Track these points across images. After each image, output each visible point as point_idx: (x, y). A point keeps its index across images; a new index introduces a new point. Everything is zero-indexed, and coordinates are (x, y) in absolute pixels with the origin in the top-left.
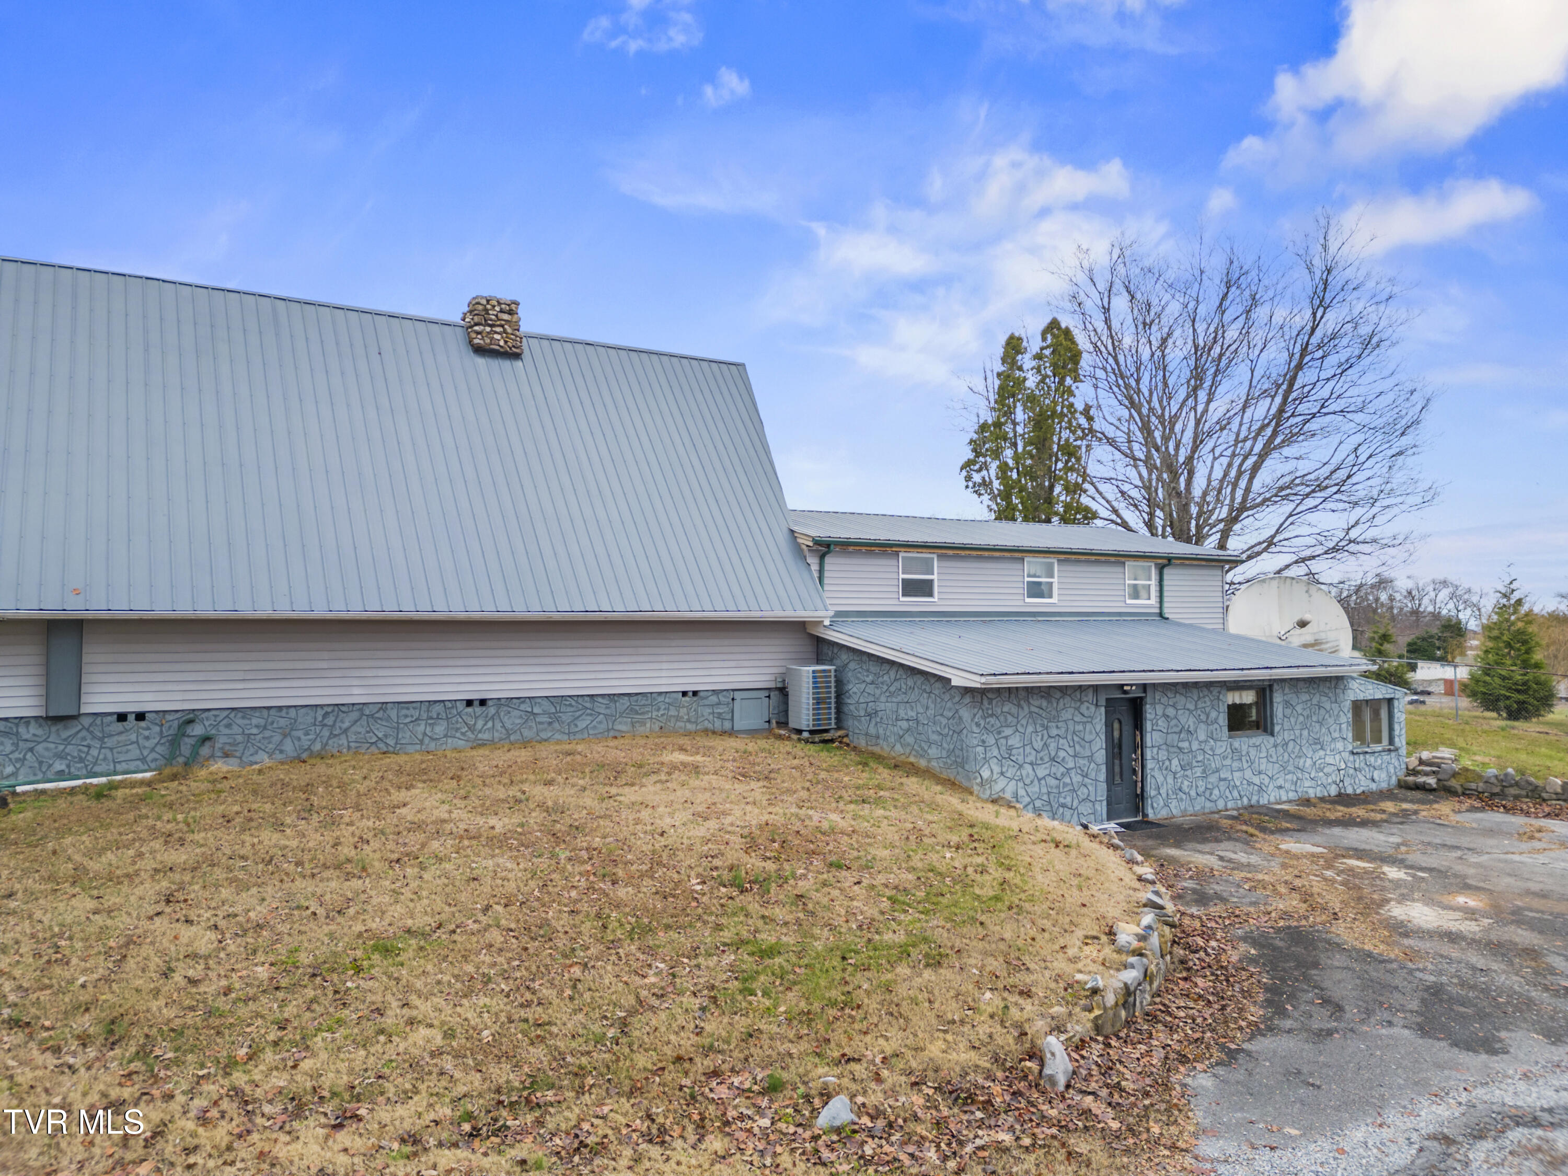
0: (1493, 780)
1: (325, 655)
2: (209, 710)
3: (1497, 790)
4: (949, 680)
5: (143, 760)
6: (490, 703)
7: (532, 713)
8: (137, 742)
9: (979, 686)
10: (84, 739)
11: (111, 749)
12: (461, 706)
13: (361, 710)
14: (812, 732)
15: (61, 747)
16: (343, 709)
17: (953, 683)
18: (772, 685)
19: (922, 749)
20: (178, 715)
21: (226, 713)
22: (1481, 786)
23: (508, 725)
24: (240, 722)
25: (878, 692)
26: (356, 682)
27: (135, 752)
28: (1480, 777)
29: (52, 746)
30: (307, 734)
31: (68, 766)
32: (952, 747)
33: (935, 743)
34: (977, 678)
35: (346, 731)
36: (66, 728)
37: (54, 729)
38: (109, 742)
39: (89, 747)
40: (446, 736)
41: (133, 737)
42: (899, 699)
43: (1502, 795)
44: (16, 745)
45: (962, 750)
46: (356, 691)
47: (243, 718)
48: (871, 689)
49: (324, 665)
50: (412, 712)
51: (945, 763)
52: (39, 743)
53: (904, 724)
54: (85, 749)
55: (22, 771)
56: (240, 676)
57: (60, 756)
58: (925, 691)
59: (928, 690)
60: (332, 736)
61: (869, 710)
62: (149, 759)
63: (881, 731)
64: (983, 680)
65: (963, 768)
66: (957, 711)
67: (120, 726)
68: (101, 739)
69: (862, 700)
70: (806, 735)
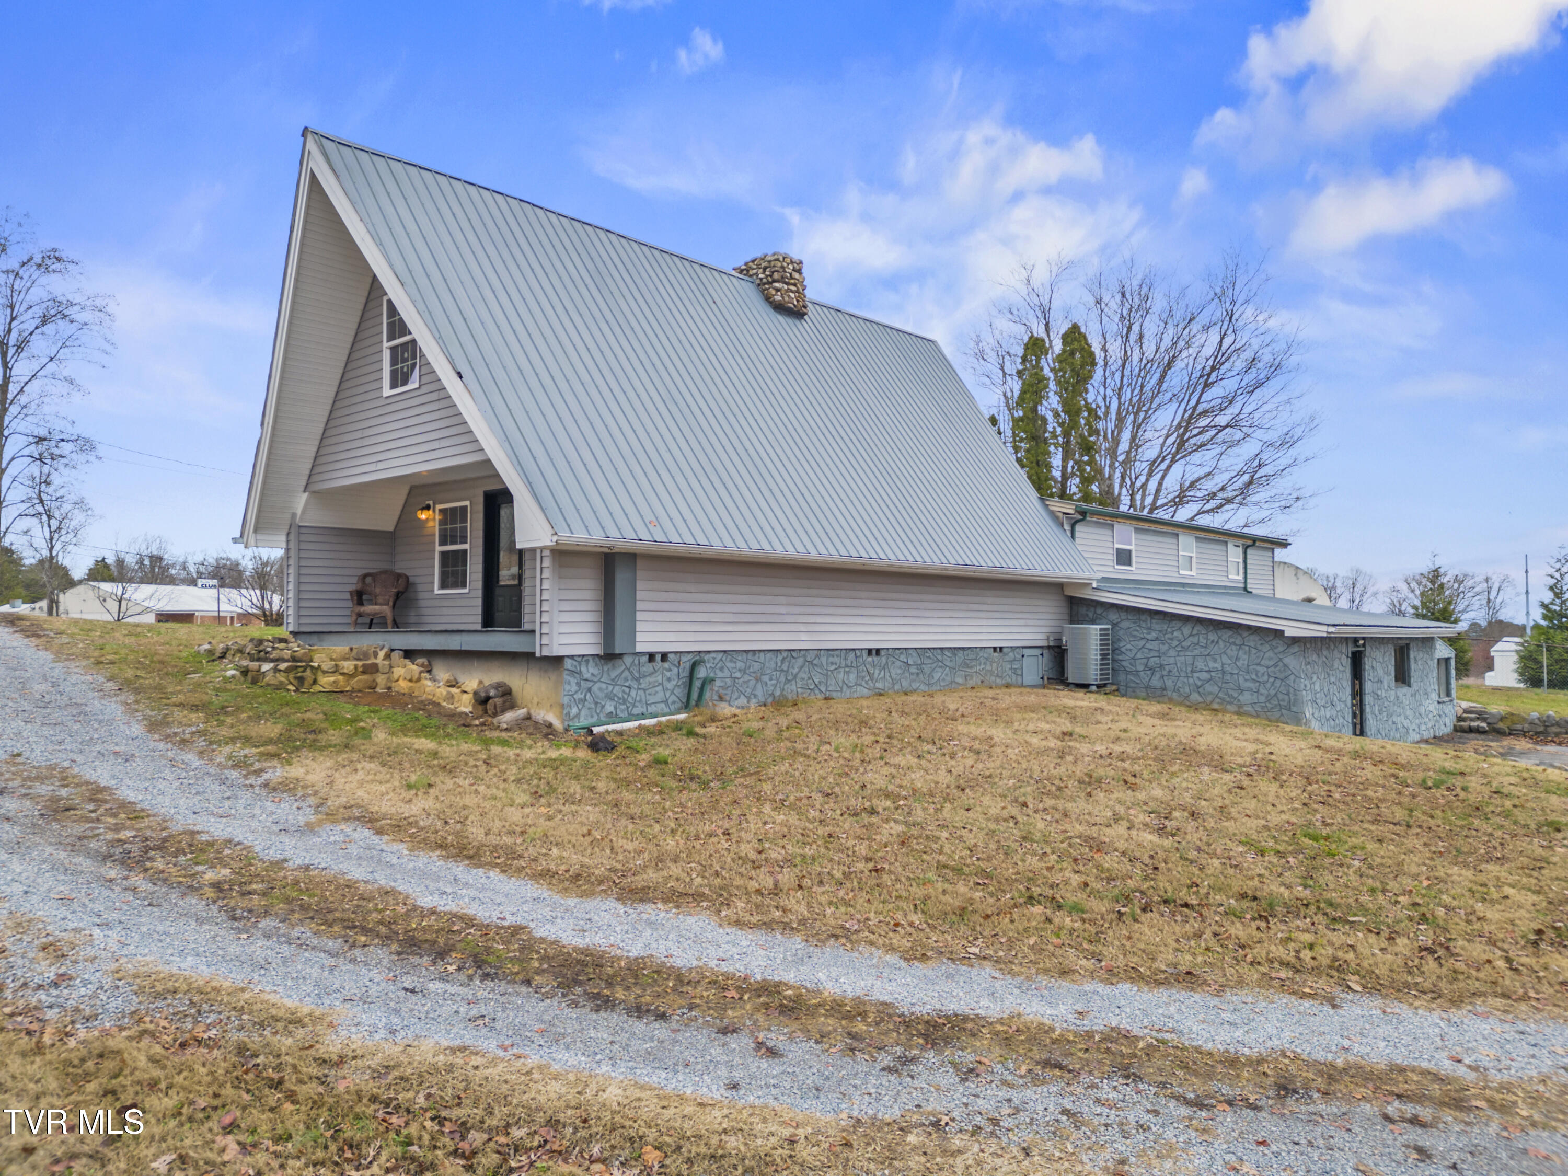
0: (1537, 721)
1: (783, 600)
2: (709, 652)
3: (1541, 729)
4: (1283, 632)
5: (666, 702)
6: (883, 653)
7: (907, 663)
8: (662, 684)
9: (1325, 635)
10: (626, 680)
11: (644, 690)
12: (865, 653)
13: (804, 656)
14: (1099, 686)
15: (611, 688)
16: (794, 654)
17: (1287, 634)
18: (1045, 644)
19: (1232, 697)
20: (690, 656)
21: (720, 655)
22: (1526, 727)
23: (894, 676)
24: (730, 665)
25: (1164, 648)
26: (803, 628)
27: (660, 696)
28: (1525, 719)
29: (604, 686)
30: (771, 679)
31: (616, 708)
32: (1272, 692)
33: (1249, 690)
34: (1325, 628)
35: (795, 677)
36: (614, 667)
37: (606, 668)
38: (644, 683)
39: (629, 687)
40: (856, 684)
41: (660, 678)
42: (1196, 652)
43: (1545, 733)
44: (579, 684)
45: (1288, 694)
46: (804, 637)
47: (731, 661)
48: (1154, 645)
49: (783, 610)
50: (836, 660)
51: (1263, 707)
52: (595, 682)
53: (1205, 676)
54: (627, 690)
55: (583, 713)
56: (731, 618)
57: (611, 697)
58: (1234, 644)
59: (1238, 642)
60: (788, 681)
61: (1150, 664)
62: (670, 701)
63: (1169, 683)
64: (1332, 629)
65: (1290, 710)
66: (1281, 660)
67: (649, 667)
68: (638, 680)
69: (1139, 656)
70: (1094, 688)
